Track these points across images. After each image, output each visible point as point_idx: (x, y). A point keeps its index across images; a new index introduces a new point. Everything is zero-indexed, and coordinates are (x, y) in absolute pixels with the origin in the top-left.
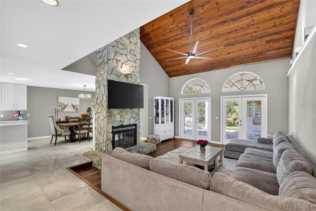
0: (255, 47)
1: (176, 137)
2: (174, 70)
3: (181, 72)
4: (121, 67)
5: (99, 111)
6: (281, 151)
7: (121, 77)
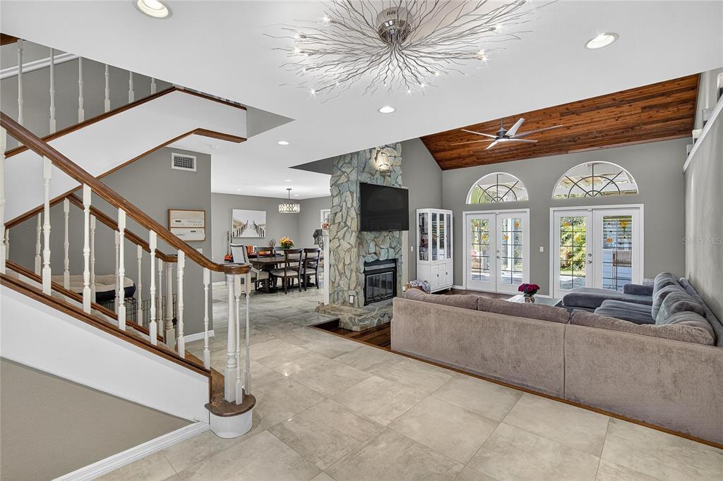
0: (619, 117)
1: (457, 287)
2: (453, 156)
3: (468, 160)
4: (376, 158)
5: (340, 234)
6: (663, 296)
7: (375, 177)
